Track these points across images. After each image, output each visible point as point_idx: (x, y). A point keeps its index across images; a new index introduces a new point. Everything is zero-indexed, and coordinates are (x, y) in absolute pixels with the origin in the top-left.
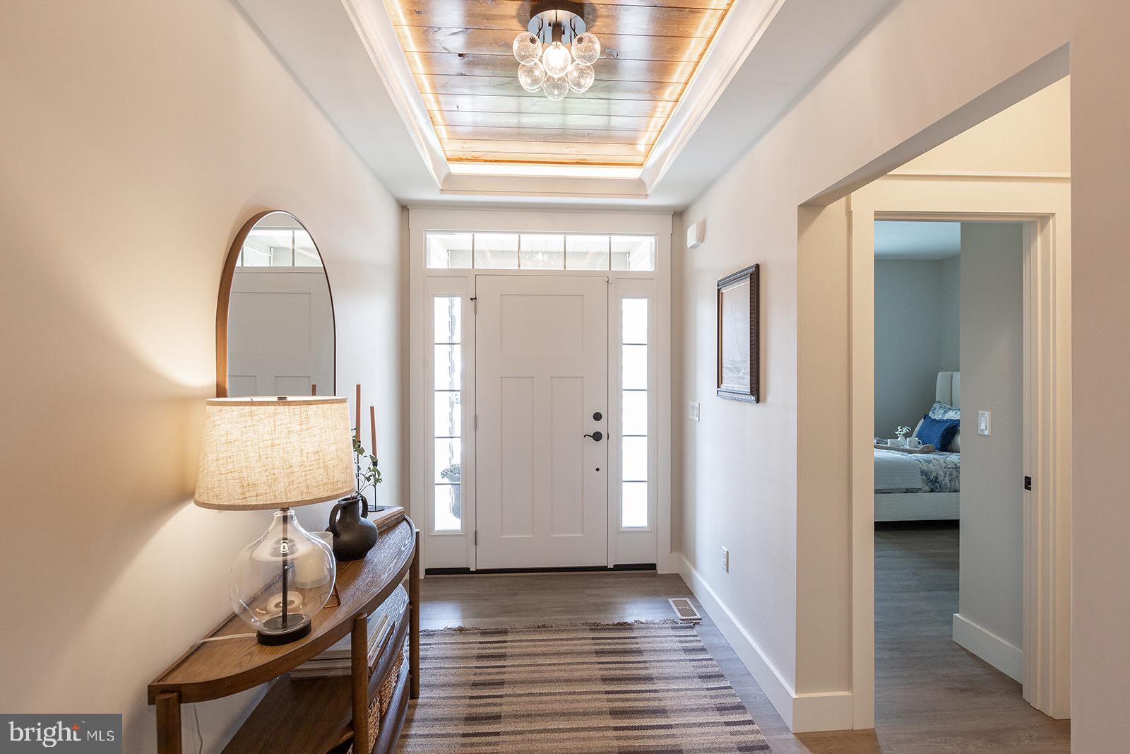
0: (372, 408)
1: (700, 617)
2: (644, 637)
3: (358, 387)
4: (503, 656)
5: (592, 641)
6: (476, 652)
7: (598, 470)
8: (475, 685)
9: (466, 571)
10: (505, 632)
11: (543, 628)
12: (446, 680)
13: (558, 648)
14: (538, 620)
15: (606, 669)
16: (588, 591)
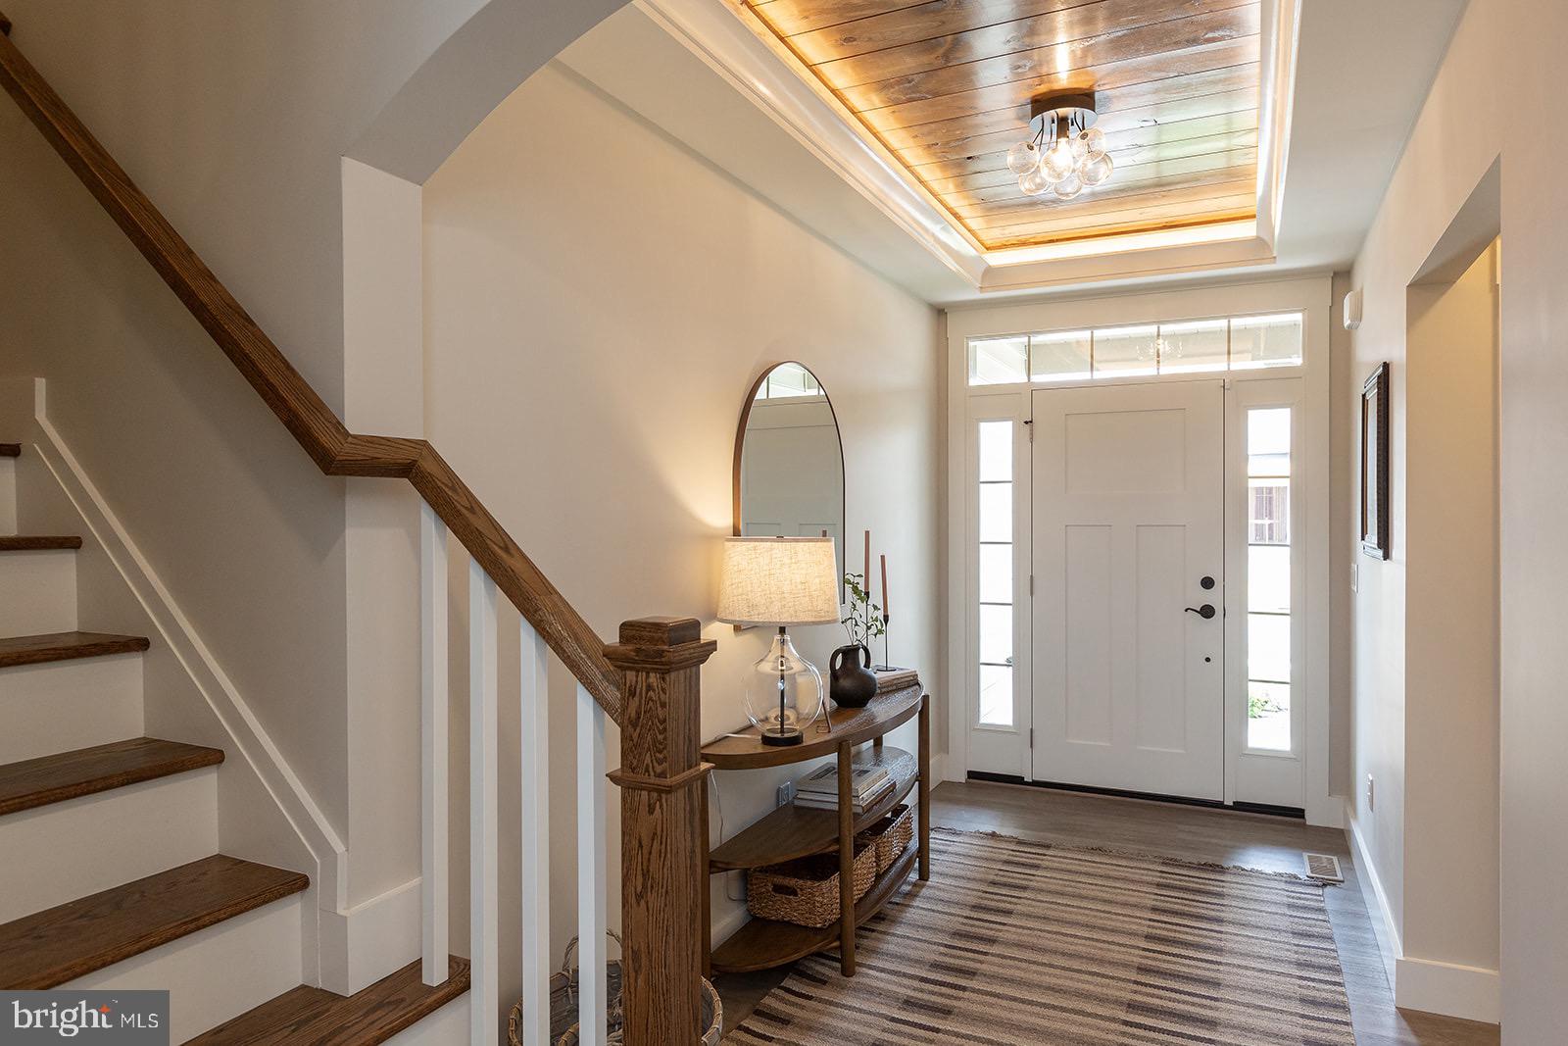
0: (883, 557)
1: (1342, 879)
2: (1237, 883)
3: (867, 533)
4: (1037, 867)
5: (1159, 874)
6: (1005, 857)
7: (1208, 660)
8: (994, 883)
9: (1018, 780)
10: (1048, 847)
11: (1099, 850)
12: (962, 873)
13: (1108, 872)
14: (1096, 843)
15: (1161, 901)
16: (1181, 827)
